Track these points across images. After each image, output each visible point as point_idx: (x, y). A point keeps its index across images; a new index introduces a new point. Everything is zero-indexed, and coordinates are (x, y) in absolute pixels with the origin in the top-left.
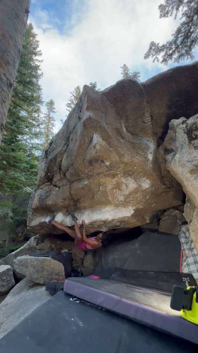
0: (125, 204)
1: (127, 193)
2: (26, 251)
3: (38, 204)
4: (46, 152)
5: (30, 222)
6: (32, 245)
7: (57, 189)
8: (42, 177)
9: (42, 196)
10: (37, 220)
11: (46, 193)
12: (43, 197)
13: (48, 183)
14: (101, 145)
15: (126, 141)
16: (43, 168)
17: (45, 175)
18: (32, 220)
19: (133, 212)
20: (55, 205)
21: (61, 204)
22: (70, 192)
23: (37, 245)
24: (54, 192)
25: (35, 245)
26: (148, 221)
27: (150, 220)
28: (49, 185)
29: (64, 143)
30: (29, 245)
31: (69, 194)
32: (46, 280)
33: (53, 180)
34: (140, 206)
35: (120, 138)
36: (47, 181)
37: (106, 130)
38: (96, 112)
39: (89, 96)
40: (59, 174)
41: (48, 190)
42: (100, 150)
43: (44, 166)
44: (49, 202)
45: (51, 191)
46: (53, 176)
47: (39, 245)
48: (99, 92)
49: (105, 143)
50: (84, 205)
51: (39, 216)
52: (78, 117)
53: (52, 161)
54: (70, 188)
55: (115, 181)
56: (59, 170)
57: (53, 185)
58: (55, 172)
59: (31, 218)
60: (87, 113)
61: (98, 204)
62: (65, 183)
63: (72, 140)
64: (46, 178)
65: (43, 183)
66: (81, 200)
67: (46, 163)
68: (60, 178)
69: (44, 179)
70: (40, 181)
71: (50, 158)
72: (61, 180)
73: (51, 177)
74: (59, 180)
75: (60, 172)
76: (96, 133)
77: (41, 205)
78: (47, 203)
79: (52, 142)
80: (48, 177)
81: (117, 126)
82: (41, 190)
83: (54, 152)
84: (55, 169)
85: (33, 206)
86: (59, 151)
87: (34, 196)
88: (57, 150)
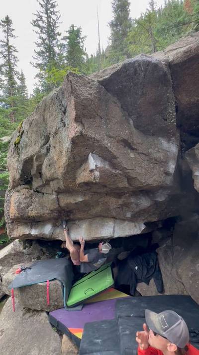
0: (134, 219)
2: (12, 257)
3: (17, 215)
4: (15, 144)
5: (10, 232)
6: (18, 250)
7: (40, 195)
8: (17, 179)
9: (20, 203)
10: (19, 230)
11: (25, 198)
12: (22, 206)
13: (26, 186)
16: (16, 166)
17: (21, 178)
18: (12, 230)
20: (41, 216)
21: (48, 216)
22: (59, 204)
23: (25, 248)
24: (37, 199)
25: (22, 249)
26: (161, 226)
28: (28, 188)
29: (41, 141)
30: (13, 249)
31: (57, 206)
33: (33, 183)
34: (154, 219)
35: (129, 151)
36: (24, 183)
37: (108, 150)
38: (92, 120)
39: (77, 97)
40: (39, 178)
41: (28, 195)
42: (101, 177)
43: (16, 164)
44: (32, 212)
45: (31, 197)
46: (31, 178)
47: (27, 249)
48: (93, 81)
49: (107, 167)
50: (79, 216)
51: (21, 225)
52: (60, 118)
53: (28, 163)
54: (58, 199)
55: (120, 202)
56: (39, 174)
57: (34, 191)
58: (33, 175)
59: (11, 227)
60: (75, 125)
61: (98, 216)
62: (50, 192)
63: (55, 147)
64: (22, 180)
65: (19, 185)
66: (74, 211)
67: (18, 161)
68: (41, 183)
69: (20, 181)
70: (14, 182)
71: (23, 157)
72: (44, 186)
73: (29, 179)
74: (41, 186)
75: (41, 177)
76: (92, 153)
77: (21, 216)
78: (29, 214)
79: (23, 132)
80: (26, 179)
81: (124, 134)
82: (17, 194)
83: (27, 149)
84: (33, 171)
85: (11, 215)
86: (35, 152)
87: (9, 200)
88: (32, 148)
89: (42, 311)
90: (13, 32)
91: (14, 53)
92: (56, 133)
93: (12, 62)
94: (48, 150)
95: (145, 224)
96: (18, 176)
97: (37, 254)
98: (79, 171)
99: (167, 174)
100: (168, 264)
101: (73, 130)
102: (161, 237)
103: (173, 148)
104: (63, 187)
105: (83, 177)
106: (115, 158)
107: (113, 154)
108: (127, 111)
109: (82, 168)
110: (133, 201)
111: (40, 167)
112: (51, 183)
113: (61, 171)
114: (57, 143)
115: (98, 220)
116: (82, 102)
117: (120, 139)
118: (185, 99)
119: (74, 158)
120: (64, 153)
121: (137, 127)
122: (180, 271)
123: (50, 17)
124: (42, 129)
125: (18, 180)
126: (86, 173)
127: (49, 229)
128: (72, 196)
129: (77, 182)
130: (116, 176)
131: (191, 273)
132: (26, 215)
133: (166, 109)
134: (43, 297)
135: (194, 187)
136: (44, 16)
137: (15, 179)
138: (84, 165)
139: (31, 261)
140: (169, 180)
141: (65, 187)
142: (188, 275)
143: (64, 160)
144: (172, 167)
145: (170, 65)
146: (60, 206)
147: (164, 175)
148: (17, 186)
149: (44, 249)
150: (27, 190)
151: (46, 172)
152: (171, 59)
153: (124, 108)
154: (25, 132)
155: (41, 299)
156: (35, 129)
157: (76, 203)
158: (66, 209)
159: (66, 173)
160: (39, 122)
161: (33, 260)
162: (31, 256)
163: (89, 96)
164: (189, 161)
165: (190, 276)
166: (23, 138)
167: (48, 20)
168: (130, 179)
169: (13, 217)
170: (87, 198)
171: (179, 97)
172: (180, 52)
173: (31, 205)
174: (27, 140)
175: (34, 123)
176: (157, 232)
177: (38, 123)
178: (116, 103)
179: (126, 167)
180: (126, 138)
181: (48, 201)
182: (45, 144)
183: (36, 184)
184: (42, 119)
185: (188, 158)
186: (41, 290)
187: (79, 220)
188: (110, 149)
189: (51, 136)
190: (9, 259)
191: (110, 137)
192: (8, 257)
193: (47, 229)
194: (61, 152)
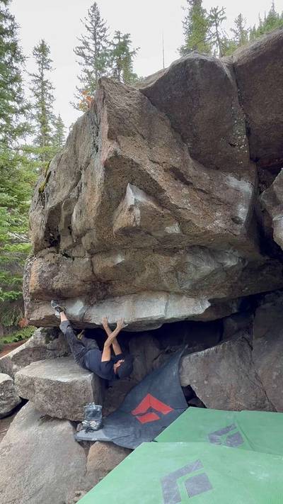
0: (194, 292)
1: (197, 277)
2: (31, 353)
3: (38, 288)
4: (40, 192)
5: (29, 313)
6: (39, 343)
7: (69, 260)
8: (40, 238)
9: (43, 272)
10: (40, 310)
11: (50, 266)
12: (45, 275)
13: (53, 249)
14: (142, 208)
15: (195, 190)
16: (39, 222)
17: (45, 236)
18: (32, 310)
19: (207, 305)
20: (68, 290)
21: (79, 289)
22: (93, 271)
23: (47, 342)
24: (65, 266)
25: (44, 342)
26: (235, 311)
27: (239, 309)
28: (54, 252)
29: (72, 183)
30: (34, 342)
31: (91, 273)
32: (67, 413)
33: (61, 243)
34: (222, 295)
35: (182, 185)
36: (49, 245)
37: (151, 178)
38: (130, 138)
39: (110, 106)
40: (69, 236)
41: (53, 261)
42: (142, 218)
43: (40, 218)
44: (58, 284)
45: (58, 263)
46: (59, 237)
47: (50, 342)
48: (133, 90)
49: (151, 203)
50: (119, 289)
51: (44, 304)
52: (92, 142)
53: (54, 213)
54: (92, 265)
55: (173, 261)
56: (68, 230)
57: (62, 254)
58: (61, 232)
59: (30, 306)
60: (108, 143)
61: (144, 290)
62: (82, 254)
63: (86, 184)
64: (46, 240)
65: (43, 247)
66: (113, 283)
67: (42, 213)
68: (70, 243)
69: (44, 241)
70: (36, 244)
71: (48, 206)
72: (74, 246)
73: (56, 238)
74: (70, 247)
75: (71, 233)
76: (131, 184)
77: (44, 289)
78: (54, 286)
79: (50, 173)
80: (51, 239)
81: (175, 161)
82: (40, 260)
83: (54, 195)
84: (61, 226)
85: (30, 288)
86: (63, 196)
87: (30, 269)
88: (60, 193)
89: (64, 419)
90: (50, 64)
91: (49, 91)
92: (88, 163)
93: (47, 102)
94: (79, 191)
95: (209, 300)
96: (41, 234)
97: (63, 350)
98: (116, 214)
99: (235, 220)
100: (244, 362)
101: (107, 149)
102: (236, 328)
103: (246, 187)
104: (96, 240)
105: (122, 219)
106: (162, 191)
107: (158, 184)
108: (180, 133)
109: (120, 208)
111: (69, 219)
112: (83, 240)
113: (94, 216)
114: (88, 178)
115: (145, 295)
116: (117, 114)
117: (169, 167)
118: (259, 118)
119: (109, 193)
120: (97, 190)
121: (195, 156)
122: (260, 372)
123: (99, 43)
124: (72, 165)
125: (42, 240)
126: (124, 215)
128: (108, 257)
129: (114, 230)
130: (163, 216)
131: (275, 373)
132: (50, 288)
133: (231, 128)
134: (67, 400)
135: (272, 238)
136: (91, 42)
137: (37, 239)
138: (121, 205)
140: (239, 230)
141: (98, 239)
142: (270, 377)
143: (97, 198)
144: (242, 212)
145: (233, 67)
146: (94, 274)
147: (231, 221)
148: (41, 249)
150: (53, 255)
151: (76, 222)
152: (235, 60)
153: (175, 128)
154: (53, 173)
155: (63, 403)
156: (64, 166)
157: (114, 267)
158: (102, 278)
159: (100, 218)
160: (69, 156)
161: (58, 358)
162: (55, 352)
163: (127, 107)
164: (268, 205)
165: (274, 378)
166: (49, 182)
167: (96, 48)
168: (183, 223)
169: (33, 291)
170: (128, 257)
171: (251, 114)
173: (57, 274)
174: (55, 183)
175: (63, 158)
176: (231, 320)
177: (68, 158)
178: (163, 120)
179: (177, 203)
180: (177, 166)
181: (79, 267)
182: (75, 185)
183: (64, 244)
184: (73, 152)
186: (64, 390)
187: (120, 296)
188: (154, 177)
189: (83, 172)
190: (26, 356)
191: (154, 162)
192: (25, 352)
193: (77, 309)
194: (93, 189)
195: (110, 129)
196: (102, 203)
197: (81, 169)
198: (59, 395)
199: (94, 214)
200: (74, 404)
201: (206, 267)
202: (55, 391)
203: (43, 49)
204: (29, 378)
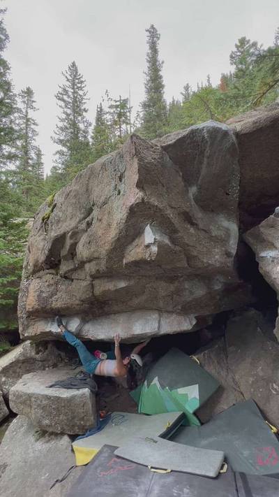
0: (185, 310)
1: (190, 299)
2: (20, 365)
3: (37, 307)
4: (43, 220)
5: (24, 329)
6: (28, 355)
7: (67, 282)
8: (40, 261)
9: (41, 292)
10: (35, 326)
11: (48, 286)
12: (44, 295)
13: (53, 271)
14: (160, 246)
15: (199, 229)
16: (41, 247)
17: (46, 260)
18: (27, 326)
20: (68, 308)
21: (77, 308)
23: (37, 353)
24: (63, 287)
25: (33, 354)
26: (210, 323)
28: (53, 274)
29: (80, 216)
30: (24, 355)
31: (91, 294)
32: (65, 427)
33: (61, 267)
34: (206, 312)
35: (189, 226)
36: (49, 267)
37: (171, 221)
38: (153, 187)
39: (141, 160)
40: (70, 261)
41: (52, 282)
42: (158, 253)
43: (42, 244)
44: (57, 303)
45: (57, 284)
46: (60, 261)
47: (40, 353)
48: (156, 146)
49: (167, 241)
50: (115, 308)
51: (40, 321)
52: (113, 185)
53: (59, 241)
54: (92, 286)
55: (172, 288)
56: (70, 255)
57: (61, 276)
58: (63, 257)
59: (25, 323)
60: (137, 190)
61: (139, 309)
62: (82, 277)
63: (101, 220)
64: (46, 264)
65: (42, 269)
66: (110, 302)
67: (45, 239)
68: (72, 267)
69: (43, 265)
70: (35, 266)
71: (53, 234)
72: (75, 270)
73: (57, 263)
74: (72, 270)
75: (73, 259)
76: (151, 224)
77: (42, 308)
78: (53, 305)
79: (55, 205)
80: (52, 262)
81: (186, 206)
82: (38, 280)
83: (60, 225)
84: (64, 252)
85: (28, 307)
86: (71, 227)
87: (27, 288)
88: (67, 224)
89: (62, 434)
90: (34, 104)
91: (33, 126)
92: (105, 203)
93: (30, 135)
94: (89, 224)
95: (196, 317)
96: (42, 258)
97: (53, 360)
98: (130, 247)
99: (228, 254)
100: (222, 368)
101: (133, 196)
102: (210, 337)
103: (234, 227)
104: (104, 268)
105: (134, 253)
106: (177, 231)
107: (174, 227)
109: (135, 244)
110: (187, 287)
111: (74, 246)
112: (87, 266)
113: (107, 248)
114: (104, 215)
115: (139, 313)
116: (145, 166)
117: (181, 211)
119: (127, 231)
120: (114, 225)
121: (197, 202)
122: (237, 377)
124: (83, 201)
125: (42, 263)
126: (140, 250)
127: (77, 325)
128: (111, 281)
129: (124, 261)
130: (175, 253)
131: (252, 379)
132: (49, 307)
133: (229, 181)
134: (66, 414)
135: (258, 270)
136: (70, 91)
137: (37, 261)
138: (137, 240)
139: (44, 369)
140: (230, 262)
141: (107, 268)
142: (247, 382)
143: (113, 234)
144: (233, 246)
145: (237, 134)
146: (93, 295)
147: (225, 256)
148: (39, 271)
149: (63, 354)
150: (52, 276)
151: (83, 251)
152: (238, 129)
154: (58, 205)
155: (62, 417)
156: (74, 201)
157: (116, 290)
158: (101, 298)
159: (112, 250)
160: (80, 193)
161: (47, 369)
162: (45, 363)
163: (153, 160)
164: (252, 242)
165: (251, 382)
166: (55, 212)
167: (74, 96)
168: (189, 258)
169: (31, 310)
170: (132, 283)
172: (249, 122)
173: (56, 295)
174: (61, 214)
175: (72, 194)
176: (206, 331)
177: (78, 194)
178: (178, 172)
179: (187, 242)
180: (188, 210)
181: (79, 289)
182: (85, 218)
183: (64, 268)
184: (84, 189)
185: (250, 239)
186: (63, 405)
187: (115, 314)
188: (173, 221)
189: (95, 208)
190: (15, 368)
191: (172, 208)
192: (14, 364)
193: (74, 325)
194: (109, 225)
195: (139, 179)
196: (118, 239)
197: (93, 205)
198: (57, 409)
199: (107, 247)
200: (73, 418)
201: (200, 292)
202: (53, 407)
203: (29, 92)
204: (25, 394)
